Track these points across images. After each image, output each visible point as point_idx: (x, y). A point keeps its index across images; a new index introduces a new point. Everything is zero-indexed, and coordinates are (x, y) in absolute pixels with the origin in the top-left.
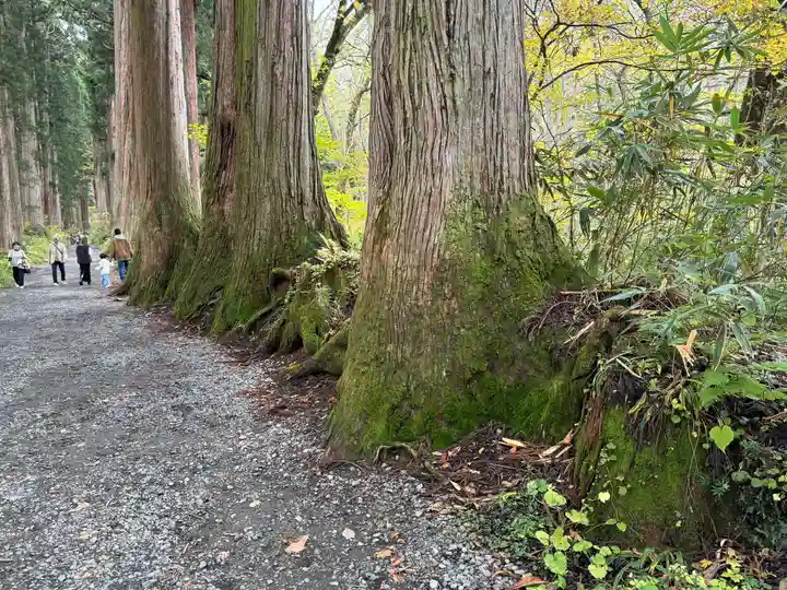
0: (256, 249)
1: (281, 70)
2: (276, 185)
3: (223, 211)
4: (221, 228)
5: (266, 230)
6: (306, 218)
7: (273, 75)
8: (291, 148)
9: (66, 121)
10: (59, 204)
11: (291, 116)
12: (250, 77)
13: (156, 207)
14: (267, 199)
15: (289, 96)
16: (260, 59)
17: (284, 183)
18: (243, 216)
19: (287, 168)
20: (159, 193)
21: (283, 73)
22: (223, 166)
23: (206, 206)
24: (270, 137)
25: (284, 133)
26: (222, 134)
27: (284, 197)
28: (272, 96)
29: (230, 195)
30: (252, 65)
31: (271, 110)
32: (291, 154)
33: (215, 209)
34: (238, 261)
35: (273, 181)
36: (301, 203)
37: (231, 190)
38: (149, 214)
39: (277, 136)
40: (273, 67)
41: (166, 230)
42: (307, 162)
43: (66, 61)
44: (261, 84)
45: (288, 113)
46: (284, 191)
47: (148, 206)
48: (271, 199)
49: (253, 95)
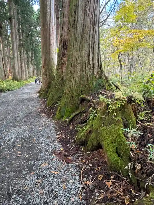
0: (74, 85)
1: (89, 8)
2: (84, 59)
3: (63, 71)
4: (62, 77)
5: (78, 78)
6: (95, 74)
7: (85, 10)
8: (91, 43)
9: (38, 56)
10: (36, 72)
11: (92, 29)
12: (75, 12)
13: (46, 71)
14: (80, 65)
15: (91, 20)
16: (80, 3)
17: (87, 58)
18: (69, 72)
19: (89, 52)
20: (46, 67)
21: (89, 10)
22: (63, 56)
23: (58, 69)
24: (82, 39)
25: (88, 37)
26: (63, 45)
27: (86, 64)
28: (84, 20)
29: (65, 66)
30: (76, 6)
31: (83, 27)
32: (90, 46)
33: (60, 70)
34: (66, 90)
35: (82, 58)
36: (93, 67)
37: (65, 64)
38: (44, 73)
39: (85, 38)
40: (85, 6)
41: (48, 77)
42: (97, 49)
43: (38, 45)
44: (80, 14)
45: (90, 28)
46: (87, 62)
47: (44, 70)
48: (81, 65)
49: (76, 20)
